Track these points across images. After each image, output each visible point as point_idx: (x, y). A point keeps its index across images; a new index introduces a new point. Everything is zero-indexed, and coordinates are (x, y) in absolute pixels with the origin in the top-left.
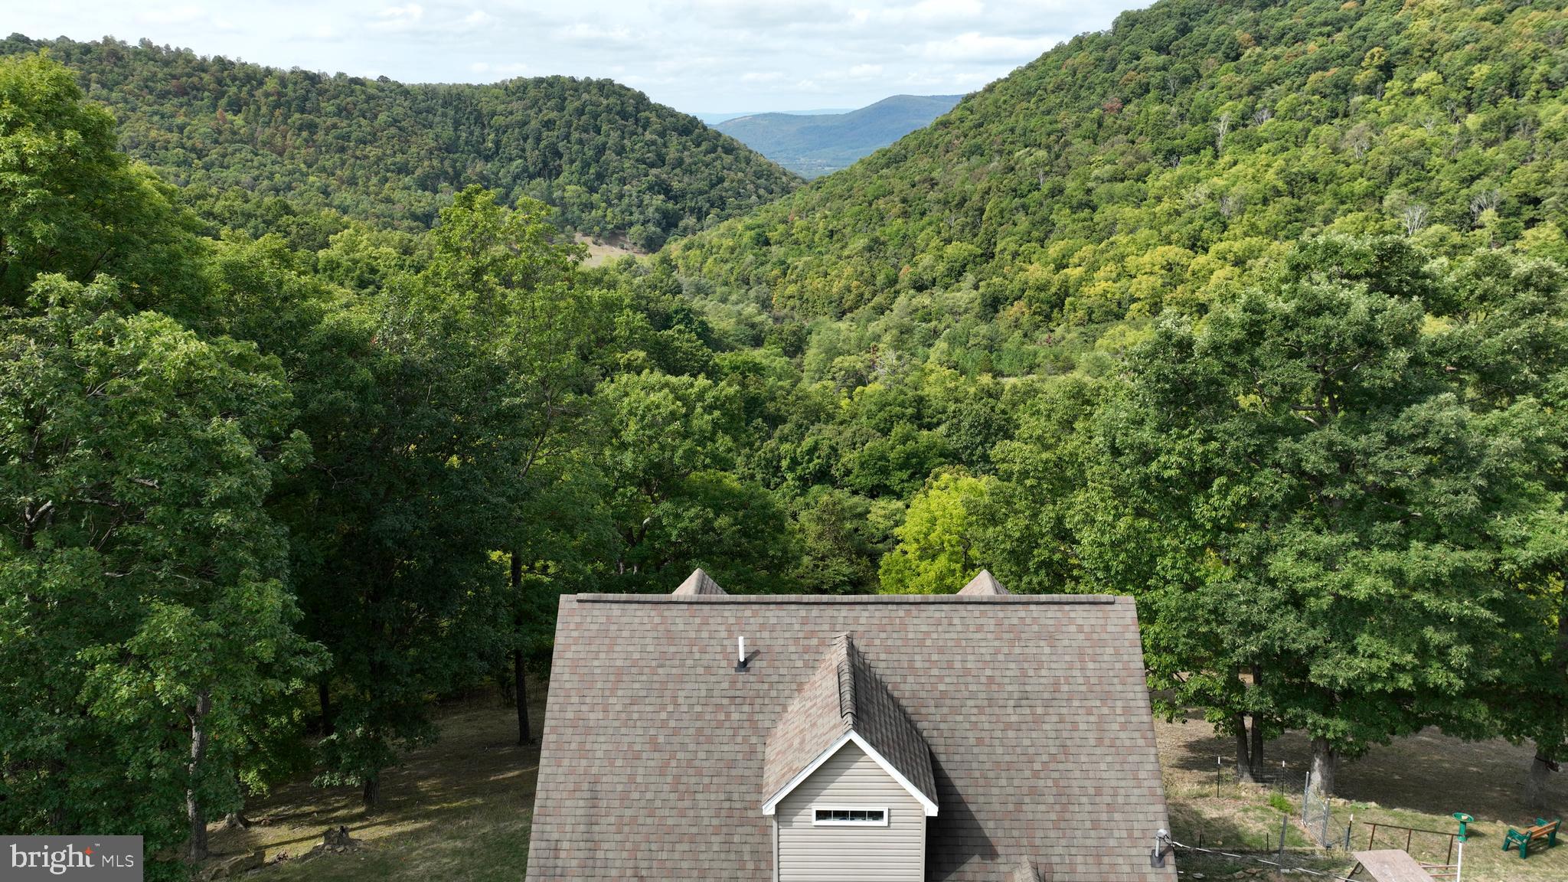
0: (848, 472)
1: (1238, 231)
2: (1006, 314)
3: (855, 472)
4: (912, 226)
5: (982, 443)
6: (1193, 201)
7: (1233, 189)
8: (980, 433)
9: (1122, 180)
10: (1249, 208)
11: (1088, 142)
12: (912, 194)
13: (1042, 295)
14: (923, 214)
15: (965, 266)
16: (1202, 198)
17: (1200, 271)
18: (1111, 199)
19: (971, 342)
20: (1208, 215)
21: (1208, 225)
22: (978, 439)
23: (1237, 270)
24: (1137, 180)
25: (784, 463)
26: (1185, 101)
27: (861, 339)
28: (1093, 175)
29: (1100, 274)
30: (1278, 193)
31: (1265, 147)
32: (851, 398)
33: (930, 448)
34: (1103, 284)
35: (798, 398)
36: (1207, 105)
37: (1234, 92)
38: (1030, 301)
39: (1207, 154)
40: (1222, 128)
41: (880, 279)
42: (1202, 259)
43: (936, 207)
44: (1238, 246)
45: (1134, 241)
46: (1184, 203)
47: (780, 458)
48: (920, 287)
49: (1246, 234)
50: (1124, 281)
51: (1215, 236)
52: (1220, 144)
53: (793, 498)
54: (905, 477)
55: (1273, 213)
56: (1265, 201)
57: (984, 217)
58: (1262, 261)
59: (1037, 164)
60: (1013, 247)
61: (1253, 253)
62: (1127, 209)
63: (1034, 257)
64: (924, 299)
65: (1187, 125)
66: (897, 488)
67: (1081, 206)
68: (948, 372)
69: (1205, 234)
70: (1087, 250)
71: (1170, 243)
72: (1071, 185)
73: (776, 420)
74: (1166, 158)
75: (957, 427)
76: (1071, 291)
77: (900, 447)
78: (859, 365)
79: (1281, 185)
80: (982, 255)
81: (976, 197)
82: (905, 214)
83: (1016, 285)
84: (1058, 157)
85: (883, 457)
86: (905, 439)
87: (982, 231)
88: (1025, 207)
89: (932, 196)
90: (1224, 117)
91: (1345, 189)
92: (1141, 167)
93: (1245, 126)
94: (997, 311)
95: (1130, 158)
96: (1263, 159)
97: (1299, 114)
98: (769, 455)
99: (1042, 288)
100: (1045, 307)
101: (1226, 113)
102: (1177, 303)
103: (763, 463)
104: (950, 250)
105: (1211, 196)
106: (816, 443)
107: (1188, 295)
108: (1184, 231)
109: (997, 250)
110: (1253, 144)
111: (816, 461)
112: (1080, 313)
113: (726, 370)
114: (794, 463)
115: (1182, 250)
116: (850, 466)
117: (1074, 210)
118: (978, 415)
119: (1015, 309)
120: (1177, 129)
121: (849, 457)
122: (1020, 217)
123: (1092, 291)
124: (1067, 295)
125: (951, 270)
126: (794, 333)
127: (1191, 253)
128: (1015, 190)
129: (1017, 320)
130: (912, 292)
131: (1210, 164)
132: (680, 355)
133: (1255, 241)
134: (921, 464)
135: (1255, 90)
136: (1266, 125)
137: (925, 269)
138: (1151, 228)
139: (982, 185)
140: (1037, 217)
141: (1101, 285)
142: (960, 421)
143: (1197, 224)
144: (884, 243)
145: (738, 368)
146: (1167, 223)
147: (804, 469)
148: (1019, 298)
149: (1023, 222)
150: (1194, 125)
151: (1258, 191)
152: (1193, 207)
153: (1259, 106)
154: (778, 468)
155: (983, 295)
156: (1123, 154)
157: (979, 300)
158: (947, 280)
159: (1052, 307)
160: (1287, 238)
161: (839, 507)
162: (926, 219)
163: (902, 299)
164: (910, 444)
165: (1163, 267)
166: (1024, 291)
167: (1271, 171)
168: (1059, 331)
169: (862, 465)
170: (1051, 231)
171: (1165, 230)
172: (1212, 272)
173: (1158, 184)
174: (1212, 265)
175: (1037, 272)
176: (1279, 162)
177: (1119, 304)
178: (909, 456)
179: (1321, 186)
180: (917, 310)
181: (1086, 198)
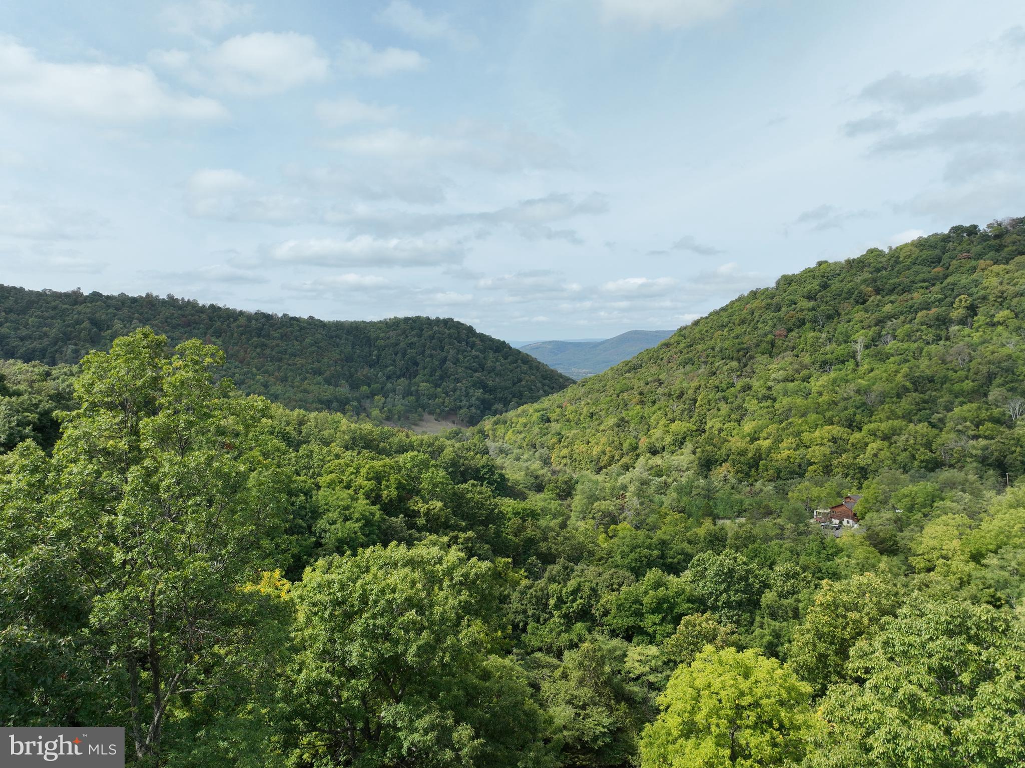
0: (606, 613)
1: (882, 415)
2: (717, 472)
3: (613, 612)
4: (647, 410)
5: (725, 591)
6: (845, 395)
7: (875, 387)
8: (724, 581)
9: (792, 381)
10: (887, 400)
11: (766, 356)
12: (646, 389)
13: (742, 459)
14: (654, 402)
15: (685, 438)
16: (852, 394)
17: (857, 443)
18: (786, 393)
19: (694, 493)
20: (858, 405)
21: (859, 411)
22: (722, 587)
23: (886, 443)
24: (803, 381)
25: (552, 602)
26: (831, 330)
27: (613, 489)
28: (772, 378)
29: (784, 445)
30: (907, 390)
31: (892, 359)
32: (606, 532)
33: (679, 594)
34: (787, 452)
35: (566, 538)
36: (847, 332)
37: (865, 323)
38: (733, 463)
39: (851, 365)
40: (859, 347)
41: (626, 446)
42: (857, 435)
43: (663, 398)
44: (884, 426)
45: (806, 422)
46: (839, 397)
47: (548, 596)
48: (654, 452)
49: (888, 418)
50: (802, 451)
51: (866, 420)
52: (859, 358)
53: (559, 634)
54: (657, 621)
55: (906, 404)
56: (899, 396)
57: (697, 405)
58: (903, 438)
59: (732, 370)
60: (718, 425)
61: (895, 432)
62: (798, 400)
63: (734, 433)
64: (657, 460)
65: (834, 345)
66: (651, 630)
67: (765, 398)
68: (678, 516)
69: (858, 417)
70: (772, 428)
71: (832, 424)
72: (756, 384)
73: (548, 559)
74: (821, 367)
75: (702, 575)
76: (763, 456)
77: (652, 593)
78: (612, 508)
79: (908, 384)
80: (696, 430)
81: (691, 392)
82: (642, 402)
83: (724, 451)
84: (745, 366)
85: (637, 601)
86: (657, 585)
87: (696, 414)
88: (725, 399)
89: (660, 390)
90: (859, 340)
91: (957, 387)
92: (805, 372)
93: (876, 346)
94: (710, 470)
95: (796, 366)
96: (893, 367)
97: (914, 338)
98: (539, 594)
99: (742, 453)
100: (746, 468)
101: (861, 338)
102: (843, 466)
103: (534, 600)
104: (674, 427)
105: (858, 392)
106: (579, 585)
107: (851, 460)
108: (842, 414)
109: (707, 427)
110: (884, 357)
111: (579, 601)
112: (771, 472)
113: (509, 515)
114: (560, 601)
115: (842, 429)
116: (608, 606)
117: (760, 400)
118: (722, 564)
119: (723, 468)
120: (828, 348)
121: (608, 598)
122: (723, 406)
123: (779, 457)
124: (761, 459)
125: (675, 440)
126: (566, 483)
127: (850, 431)
128: (717, 387)
129: (725, 476)
130: (648, 455)
131: (854, 370)
132: (472, 504)
133: (897, 423)
134: (671, 608)
135: (880, 322)
136: (892, 345)
137: (657, 439)
138: (817, 413)
139: (695, 384)
140: (735, 405)
141: (785, 452)
142: (706, 569)
143: (851, 411)
144: (627, 422)
145: (519, 513)
146: (828, 410)
147: (568, 608)
148: (726, 461)
149: (724, 408)
150: (839, 345)
151: (892, 389)
152: (845, 399)
153: (884, 333)
154: (546, 605)
155: (700, 459)
156: (791, 364)
157: (697, 462)
158: (672, 448)
159: (750, 467)
160: (920, 421)
161: (599, 654)
162: (657, 406)
163: (641, 460)
164: (661, 591)
165: (829, 441)
166: (728, 456)
167: (899, 375)
168: (758, 485)
169: (619, 607)
170: (744, 415)
171: (828, 414)
172: (867, 444)
173: (819, 383)
174: (866, 440)
175: (737, 443)
176: (905, 369)
177: (800, 466)
178: (660, 601)
179: (939, 386)
180: (652, 468)
181: (767, 393)
